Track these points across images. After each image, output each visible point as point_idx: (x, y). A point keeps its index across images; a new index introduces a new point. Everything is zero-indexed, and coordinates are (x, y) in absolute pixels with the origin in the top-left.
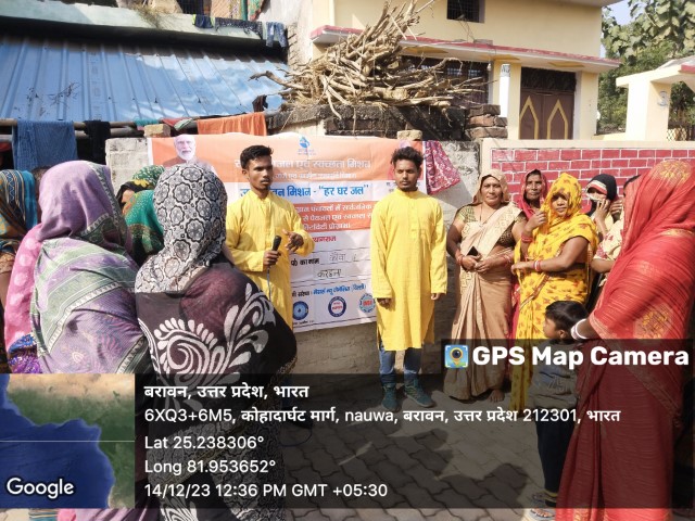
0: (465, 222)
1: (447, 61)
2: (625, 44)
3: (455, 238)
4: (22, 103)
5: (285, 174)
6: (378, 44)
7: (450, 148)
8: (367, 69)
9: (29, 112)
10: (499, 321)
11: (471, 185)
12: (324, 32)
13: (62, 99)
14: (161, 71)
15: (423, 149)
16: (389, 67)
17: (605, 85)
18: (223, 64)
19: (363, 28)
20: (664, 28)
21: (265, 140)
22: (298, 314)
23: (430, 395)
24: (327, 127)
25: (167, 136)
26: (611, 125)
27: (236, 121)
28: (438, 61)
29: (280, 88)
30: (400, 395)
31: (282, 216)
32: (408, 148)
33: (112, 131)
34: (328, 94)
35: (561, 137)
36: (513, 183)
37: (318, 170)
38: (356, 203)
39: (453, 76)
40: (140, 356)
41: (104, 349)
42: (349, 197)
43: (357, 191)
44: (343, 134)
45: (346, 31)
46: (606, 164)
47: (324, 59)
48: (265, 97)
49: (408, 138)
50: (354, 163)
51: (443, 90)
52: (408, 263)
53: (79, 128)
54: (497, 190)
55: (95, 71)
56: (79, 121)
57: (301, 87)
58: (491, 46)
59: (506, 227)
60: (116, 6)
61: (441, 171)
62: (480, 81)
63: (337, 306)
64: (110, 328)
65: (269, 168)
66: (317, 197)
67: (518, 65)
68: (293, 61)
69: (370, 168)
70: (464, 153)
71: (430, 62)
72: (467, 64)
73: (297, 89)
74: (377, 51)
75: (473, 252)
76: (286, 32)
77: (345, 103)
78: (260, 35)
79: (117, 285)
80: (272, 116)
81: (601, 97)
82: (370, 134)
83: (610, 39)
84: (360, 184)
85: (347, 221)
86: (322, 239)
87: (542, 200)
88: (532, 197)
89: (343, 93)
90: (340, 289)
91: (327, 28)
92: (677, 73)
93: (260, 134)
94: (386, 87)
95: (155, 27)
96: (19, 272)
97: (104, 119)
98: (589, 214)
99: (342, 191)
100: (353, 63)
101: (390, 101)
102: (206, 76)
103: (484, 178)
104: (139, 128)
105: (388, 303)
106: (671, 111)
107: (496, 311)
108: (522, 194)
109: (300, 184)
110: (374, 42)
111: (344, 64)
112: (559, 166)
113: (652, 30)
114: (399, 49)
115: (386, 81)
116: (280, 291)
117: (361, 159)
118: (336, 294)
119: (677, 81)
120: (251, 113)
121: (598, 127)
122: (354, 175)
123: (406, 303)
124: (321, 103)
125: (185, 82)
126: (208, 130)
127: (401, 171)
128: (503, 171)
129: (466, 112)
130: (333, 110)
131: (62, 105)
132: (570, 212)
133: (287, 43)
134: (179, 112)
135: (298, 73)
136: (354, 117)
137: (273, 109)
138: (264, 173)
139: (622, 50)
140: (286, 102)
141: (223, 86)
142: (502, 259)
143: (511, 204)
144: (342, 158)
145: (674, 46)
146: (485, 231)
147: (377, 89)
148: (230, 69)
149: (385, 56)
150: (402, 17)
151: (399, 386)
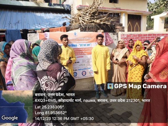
0: (114, 52)
1: (109, 13)
2: (153, 8)
3: (112, 56)
4: (7, 25)
5: (71, 41)
6: (93, 9)
7: (111, 34)
8: (90, 15)
9: (9, 27)
10: (124, 76)
11: (116, 43)
12: (79, 6)
13: (17, 24)
14: (40, 17)
15: (104, 35)
16: (95, 15)
17: (148, 18)
18: (55, 15)
19: (89, 5)
20: (163, 4)
21: (66, 33)
22: (75, 75)
23: (107, 94)
24: (80, 30)
25: (42, 33)
26: (150, 28)
27: (59, 29)
28: (107, 13)
29: (69, 20)
30: (100, 94)
31: (70, 52)
32: (100, 34)
33: (29, 31)
34: (81, 21)
35: (138, 31)
36: (126, 42)
37: (79, 40)
38: (88, 48)
39: (111, 17)
40: (37, 86)
41: (28, 84)
42: (86, 47)
43: (88, 45)
44: (84, 31)
45: (85, 6)
46: (149, 37)
47: (80, 13)
48: (65, 23)
49: (100, 32)
50: (87, 38)
51: (109, 20)
52: (101, 63)
53: (21, 31)
54: (122, 44)
55: (24, 17)
56: (21, 29)
57: (74, 20)
58: (120, 9)
59: (125, 53)
60: (29, 1)
61: (109, 40)
62: (118, 18)
63: (84, 73)
64: (29, 79)
65: (68, 40)
66: (79, 47)
67: (127, 13)
68: (72, 14)
69: (91, 39)
70: (114, 35)
71: (105, 13)
72: (114, 14)
73: (73, 21)
74: (92, 11)
75: (117, 60)
76: (70, 7)
77: (85, 24)
78: (64, 7)
79: (31, 69)
80: (67, 27)
81: (147, 21)
82: (91, 31)
83: (149, 7)
84: (89, 43)
85: (86, 52)
86: (80, 57)
87: (133, 46)
88: (131, 46)
89: (84, 21)
90: (85, 69)
91: (80, 6)
92: (166, 15)
93: (65, 32)
94: (95, 20)
95: (38, 6)
96: (8, 66)
97: (27, 29)
98: (145, 50)
99: (85, 45)
100: (86, 14)
101: (96, 23)
102: (51, 18)
103: (119, 42)
104: (35, 31)
105: (96, 73)
106: (165, 24)
107: (123, 74)
108: (128, 45)
109: (74, 44)
110: (92, 9)
111: (84, 14)
112: (137, 38)
113: (160, 4)
114: (98, 10)
115: (95, 18)
116: (70, 70)
117: (89, 37)
118: (84, 70)
119: (166, 17)
120: (62, 27)
121: (147, 28)
122: (87, 41)
123: (101, 72)
124: (79, 24)
125: (46, 19)
126: (52, 31)
127: (99, 40)
128: (124, 40)
129: (114, 25)
130: (82, 25)
131: (17, 25)
132: (140, 49)
133: (70, 9)
134: (45, 27)
135: (73, 17)
136: (87, 27)
137: (67, 26)
138: (67, 41)
139: (152, 9)
140: (71, 24)
141: (55, 20)
142: (124, 61)
143: (126, 48)
144: (84, 37)
145: (165, 8)
146: (119, 54)
147: (93, 20)
148: (57, 16)
149: (94, 12)
150: (98, 2)
151: (99, 92)
